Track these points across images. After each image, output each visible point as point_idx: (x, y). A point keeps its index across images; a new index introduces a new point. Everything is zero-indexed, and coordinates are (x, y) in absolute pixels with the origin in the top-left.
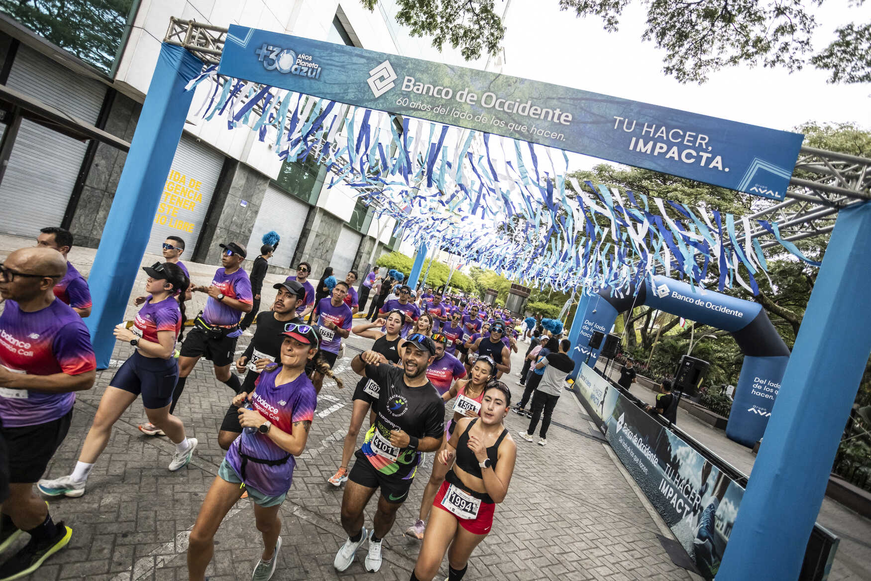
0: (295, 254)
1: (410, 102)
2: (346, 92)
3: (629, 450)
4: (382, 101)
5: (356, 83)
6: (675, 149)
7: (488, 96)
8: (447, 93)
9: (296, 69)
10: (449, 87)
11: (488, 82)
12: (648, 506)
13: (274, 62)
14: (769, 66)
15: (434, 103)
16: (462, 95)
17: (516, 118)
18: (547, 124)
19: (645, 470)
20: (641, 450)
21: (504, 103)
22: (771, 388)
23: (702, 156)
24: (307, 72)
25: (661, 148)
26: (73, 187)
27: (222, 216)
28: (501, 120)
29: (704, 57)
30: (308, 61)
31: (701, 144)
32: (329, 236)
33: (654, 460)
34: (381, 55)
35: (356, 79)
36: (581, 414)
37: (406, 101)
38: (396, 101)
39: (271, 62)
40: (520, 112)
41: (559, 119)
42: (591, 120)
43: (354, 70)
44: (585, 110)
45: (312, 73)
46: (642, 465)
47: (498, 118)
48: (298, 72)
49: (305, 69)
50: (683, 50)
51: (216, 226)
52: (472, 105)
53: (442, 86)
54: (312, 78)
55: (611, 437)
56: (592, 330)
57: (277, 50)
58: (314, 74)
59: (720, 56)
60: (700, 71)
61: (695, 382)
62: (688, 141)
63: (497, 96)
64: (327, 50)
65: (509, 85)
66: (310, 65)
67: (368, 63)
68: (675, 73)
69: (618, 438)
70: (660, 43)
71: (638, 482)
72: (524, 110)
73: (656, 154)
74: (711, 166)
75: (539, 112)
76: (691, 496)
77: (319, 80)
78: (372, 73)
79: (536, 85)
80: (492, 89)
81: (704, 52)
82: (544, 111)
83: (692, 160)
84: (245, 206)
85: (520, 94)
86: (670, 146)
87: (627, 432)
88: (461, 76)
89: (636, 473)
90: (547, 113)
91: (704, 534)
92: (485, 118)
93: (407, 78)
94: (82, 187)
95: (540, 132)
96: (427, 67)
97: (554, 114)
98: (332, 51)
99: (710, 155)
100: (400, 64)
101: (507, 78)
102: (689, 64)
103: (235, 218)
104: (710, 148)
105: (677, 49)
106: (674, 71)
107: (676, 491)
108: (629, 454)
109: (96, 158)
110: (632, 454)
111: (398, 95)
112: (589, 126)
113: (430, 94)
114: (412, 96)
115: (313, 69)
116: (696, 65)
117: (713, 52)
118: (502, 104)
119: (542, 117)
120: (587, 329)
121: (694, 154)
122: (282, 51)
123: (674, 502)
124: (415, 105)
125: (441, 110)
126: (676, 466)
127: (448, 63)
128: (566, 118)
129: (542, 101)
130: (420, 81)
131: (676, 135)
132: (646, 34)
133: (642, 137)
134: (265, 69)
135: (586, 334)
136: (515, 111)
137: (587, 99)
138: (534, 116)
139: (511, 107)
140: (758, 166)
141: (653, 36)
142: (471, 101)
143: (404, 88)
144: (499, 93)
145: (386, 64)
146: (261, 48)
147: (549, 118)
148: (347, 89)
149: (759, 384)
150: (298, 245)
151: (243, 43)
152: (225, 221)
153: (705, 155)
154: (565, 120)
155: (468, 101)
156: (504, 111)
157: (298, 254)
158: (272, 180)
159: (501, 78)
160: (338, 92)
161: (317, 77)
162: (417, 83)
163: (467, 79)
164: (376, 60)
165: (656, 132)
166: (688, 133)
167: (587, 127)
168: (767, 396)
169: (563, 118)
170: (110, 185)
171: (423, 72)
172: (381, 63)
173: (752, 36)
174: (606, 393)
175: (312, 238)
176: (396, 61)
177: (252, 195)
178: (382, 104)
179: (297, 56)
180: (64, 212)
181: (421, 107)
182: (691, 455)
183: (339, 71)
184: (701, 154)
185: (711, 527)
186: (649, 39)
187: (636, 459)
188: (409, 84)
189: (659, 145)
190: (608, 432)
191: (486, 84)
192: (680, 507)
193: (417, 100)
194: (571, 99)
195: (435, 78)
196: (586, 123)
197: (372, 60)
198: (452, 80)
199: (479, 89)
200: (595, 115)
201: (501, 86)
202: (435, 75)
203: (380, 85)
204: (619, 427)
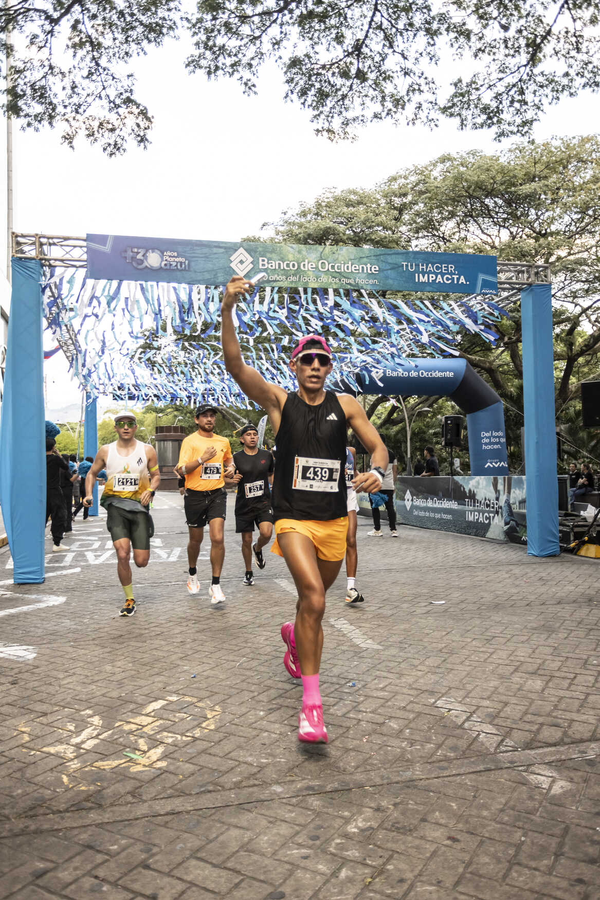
1: (269, 276)
2: (215, 276)
3: (427, 514)
5: (222, 269)
6: (439, 276)
7: (322, 263)
8: (294, 265)
9: (166, 265)
10: (294, 261)
11: (319, 253)
13: (142, 262)
14: (411, 123)
15: (286, 274)
16: (304, 265)
17: (345, 275)
18: (364, 275)
19: (449, 517)
20: (439, 506)
24: (176, 266)
28: (335, 278)
30: (174, 256)
31: (452, 270)
33: (453, 505)
34: (235, 244)
35: (221, 265)
39: (140, 262)
40: (346, 270)
41: (371, 270)
42: (390, 268)
43: (217, 258)
44: (385, 262)
45: (181, 266)
46: (445, 516)
47: (333, 277)
48: (168, 267)
49: (174, 264)
50: (326, 109)
52: (313, 271)
53: (288, 260)
54: (182, 270)
55: (404, 518)
57: (142, 251)
58: (183, 266)
59: (364, 113)
60: (349, 130)
61: (458, 434)
62: (445, 270)
63: (328, 262)
64: (188, 246)
65: (333, 253)
66: (177, 260)
67: (226, 252)
69: (412, 513)
71: (448, 530)
72: (348, 269)
73: (430, 281)
74: (460, 282)
75: (357, 268)
76: (491, 505)
77: (189, 270)
78: (232, 258)
80: (323, 258)
82: (360, 267)
83: (450, 281)
85: (342, 258)
86: (436, 275)
87: (419, 502)
88: (300, 252)
89: (443, 526)
90: (363, 268)
91: (508, 520)
92: (324, 278)
93: (261, 259)
95: (362, 281)
96: (273, 249)
97: (367, 268)
98: (193, 246)
99: (458, 276)
104: (457, 272)
107: (479, 512)
110: (432, 515)
111: (258, 272)
113: (282, 268)
114: (268, 271)
115: (181, 263)
116: (343, 123)
117: (355, 109)
118: (333, 267)
119: (361, 271)
121: (450, 277)
122: (147, 251)
124: (274, 278)
125: (293, 278)
126: (472, 496)
129: (357, 260)
130: (271, 260)
132: (287, 95)
133: (421, 273)
136: (343, 270)
139: (339, 268)
140: (482, 277)
142: (312, 268)
143: (261, 267)
144: (329, 259)
145: (241, 250)
146: (126, 251)
147: (365, 271)
148: (216, 274)
149: (487, 438)
151: (107, 248)
153: (455, 277)
154: (375, 271)
155: (310, 268)
156: (335, 271)
159: (327, 249)
161: (187, 268)
162: (270, 262)
163: (304, 253)
164: (232, 248)
165: (427, 268)
166: (443, 265)
167: (389, 273)
168: (496, 447)
169: (373, 269)
171: (271, 252)
172: (236, 250)
176: (248, 246)
179: (163, 253)
181: (278, 278)
182: (480, 481)
183: (204, 261)
184: (453, 276)
185: (511, 513)
186: (292, 101)
187: (438, 516)
188: (263, 263)
189: (431, 275)
191: (318, 255)
192: (487, 518)
193: (273, 274)
194: (374, 256)
195: (281, 256)
196: (388, 270)
197: (229, 249)
198: (294, 255)
199: (314, 259)
200: (391, 264)
201: (328, 255)
202: (281, 253)
203: (241, 267)
204: (408, 504)
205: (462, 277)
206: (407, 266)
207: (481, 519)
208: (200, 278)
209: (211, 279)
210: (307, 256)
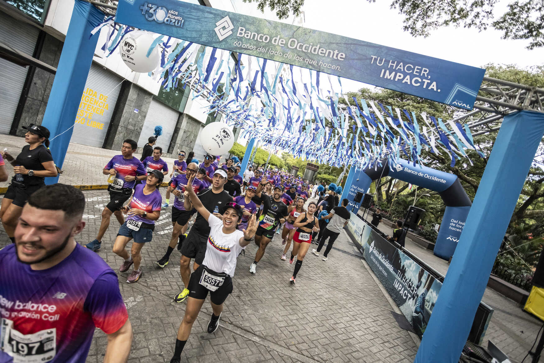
0: (171, 144)
1: (242, 44)
2: (201, 36)
3: (376, 263)
4: (224, 43)
5: (207, 31)
6: (408, 77)
7: (292, 41)
8: (266, 39)
9: (167, 21)
10: (268, 35)
11: (292, 32)
12: (387, 295)
13: (152, 15)
14: (467, 27)
15: (258, 45)
16: (276, 40)
17: (310, 56)
18: (329, 60)
19: (386, 274)
20: (384, 263)
21: (303, 46)
22: (460, 225)
23: (424, 82)
24: (175, 23)
25: (400, 76)
26: (19, 98)
27: (122, 119)
28: (300, 57)
29: (428, 21)
30: (175, 15)
31: (424, 74)
32: (192, 132)
33: (391, 268)
34: (224, 12)
35: (207, 28)
36: (349, 242)
37: (240, 43)
38: (233, 43)
39: (150, 15)
40: (312, 51)
41: (337, 56)
42: (357, 58)
43: (206, 22)
44: (353, 51)
45: (178, 23)
46: (384, 272)
47: (299, 56)
48: (168, 23)
49: (174, 21)
50: (415, 15)
51: (118, 125)
52: (282, 47)
53: (263, 33)
54: (178, 27)
55: (366, 256)
56: (356, 191)
57: (154, 7)
58: (179, 24)
59: (438, 20)
60: (425, 29)
61: (416, 221)
62: (416, 72)
63: (298, 41)
64: (187, 8)
65: (306, 34)
66: (176, 18)
67: (214, 18)
68: (410, 30)
69: (370, 256)
70: (401, 10)
71: (381, 282)
72: (315, 50)
73: (396, 80)
74: (430, 88)
75: (324, 52)
76: (412, 288)
77: (182, 28)
78: (217, 24)
79: (323, 34)
80: (295, 36)
81: (429, 17)
82: (328, 51)
83: (419, 84)
84: (137, 112)
85: (313, 40)
86: (405, 74)
87: (376, 252)
88: (275, 28)
89: (380, 276)
90: (330, 52)
91: (419, 310)
92: (290, 55)
93: (240, 28)
94: (26, 98)
95: (325, 65)
96: (254, 21)
97: (334, 53)
98: (191, 9)
99: (429, 81)
100: (235, 19)
101: (304, 29)
102: (419, 25)
103: (131, 120)
104: (429, 77)
105: (412, 14)
106: (409, 29)
107: (403, 286)
108: (376, 265)
109: (34, 79)
110: (378, 265)
111: (235, 39)
112: (356, 61)
113: (256, 39)
114: (243, 40)
115: (179, 21)
116: (423, 25)
117: (433, 17)
118: (301, 47)
119: (326, 55)
120: (353, 190)
121: (420, 80)
122: (158, 8)
123: (402, 293)
124: (246, 46)
125: (262, 50)
126: (403, 271)
127: (267, 19)
128: (341, 56)
129: (326, 44)
130: (248, 31)
131: (409, 68)
132: (393, 4)
133: (388, 69)
134: (147, 20)
135: (352, 194)
136: (309, 51)
137: (354, 44)
138: (321, 55)
139: (307, 48)
140: (458, 88)
141: (397, 5)
142: (281, 44)
143: (238, 35)
144: (299, 39)
145: (227, 18)
146: (144, 6)
147: (331, 56)
148: (201, 35)
149: (454, 223)
150: (172, 138)
152: (124, 122)
153: (426, 81)
154: (341, 58)
155: (280, 44)
156: (302, 51)
157: (173, 144)
158: (155, 96)
159: (300, 29)
160: (196, 36)
161: (181, 26)
162: (247, 32)
163: (279, 29)
164: (221, 16)
165: (397, 66)
166: (417, 67)
167: (354, 62)
168: (458, 230)
169: (339, 56)
170: (45, 97)
171: (251, 24)
172: (223, 18)
173: (458, 7)
174: (364, 229)
175: (181, 133)
176: (233, 17)
177: (142, 106)
178: (225, 45)
179: (168, 11)
180: (14, 115)
181: (249, 47)
182: (412, 265)
183: (196, 22)
184: (424, 80)
185: (422, 306)
186: (395, 8)
187: (381, 268)
188: (241, 32)
189: (398, 74)
190: (364, 252)
191: (291, 33)
192: (405, 295)
193: (247, 43)
194: (345, 44)
195: (258, 28)
196: (354, 59)
197: (218, 16)
198: (269, 30)
199: (286, 36)
200: (359, 54)
201: (300, 35)
202: (258, 26)
203: (223, 32)
204: (371, 249)
205: (434, 83)
206: (376, 60)
207: (401, 292)
209: (196, 37)
210: (281, 32)
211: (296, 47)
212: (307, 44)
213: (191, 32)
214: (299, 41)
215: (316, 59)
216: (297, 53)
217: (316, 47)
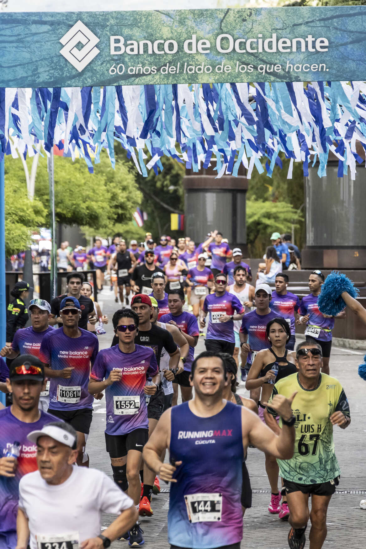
1: (127, 68)
4: (89, 74)
5: (45, 59)
7: (222, 39)
8: (171, 46)
10: (172, 38)
11: (217, 22)
15: (158, 62)
16: (190, 44)
17: (265, 58)
18: (302, 56)
21: (245, 43)
28: (248, 64)
34: (69, 15)
35: (44, 53)
37: (121, 67)
38: (108, 70)
40: (267, 49)
41: (314, 47)
42: (350, 39)
43: (37, 42)
44: (340, 30)
47: (243, 63)
52: (206, 54)
63: (233, 36)
65: (244, 20)
67: (53, 30)
72: (270, 47)
75: (289, 44)
78: (63, 41)
79: (275, 13)
80: (225, 30)
82: (294, 41)
85: (261, 28)
88: (182, 22)
90: (299, 43)
92: (227, 66)
93: (112, 38)
95: (298, 68)
96: (135, 19)
97: (307, 43)
100: (97, 22)
101: (238, 12)
111: (108, 62)
112: (350, 47)
113: (150, 52)
114: (127, 59)
118: (242, 45)
119: (294, 49)
124: (135, 70)
125: (169, 69)
127: (160, 9)
128: (322, 43)
129: (288, 30)
130: (131, 39)
136: (260, 50)
138: (284, 51)
139: (254, 45)
142: (203, 49)
143: (113, 52)
144: (235, 32)
145: (79, 25)
147: (303, 49)
148: (36, 69)
154: (321, 47)
155: (200, 50)
156: (247, 52)
159: (231, 12)
160: (25, 75)
162: (129, 42)
163: (190, 23)
164: (64, 23)
167: (349, 49)
169: (318, 45)
171: (131, 26)
172: (72, 26)
176: (91, 20)
178: (90, 77)
181: (143, 71)
183: (16, 47)
188: (117, 45)
191: (216, 25)
193: (135, 64)
194: (320, 20)
195: (149, 31)
196: (346, 44)
197: (59, 24)
198: (172, 29)
199: (209, 33)
200: (352, 32)
201: (234, 24)
202: (148, 27)
203: (80, 54)
208: (10, 77)
209: (27, 77)
210: (196, 28)
211: (234, 49)
212: (253, 38)
213: (11, 69)
214: (236, 36)
215: (277, 61)
216: (239, 60)
217: (271, 40)
